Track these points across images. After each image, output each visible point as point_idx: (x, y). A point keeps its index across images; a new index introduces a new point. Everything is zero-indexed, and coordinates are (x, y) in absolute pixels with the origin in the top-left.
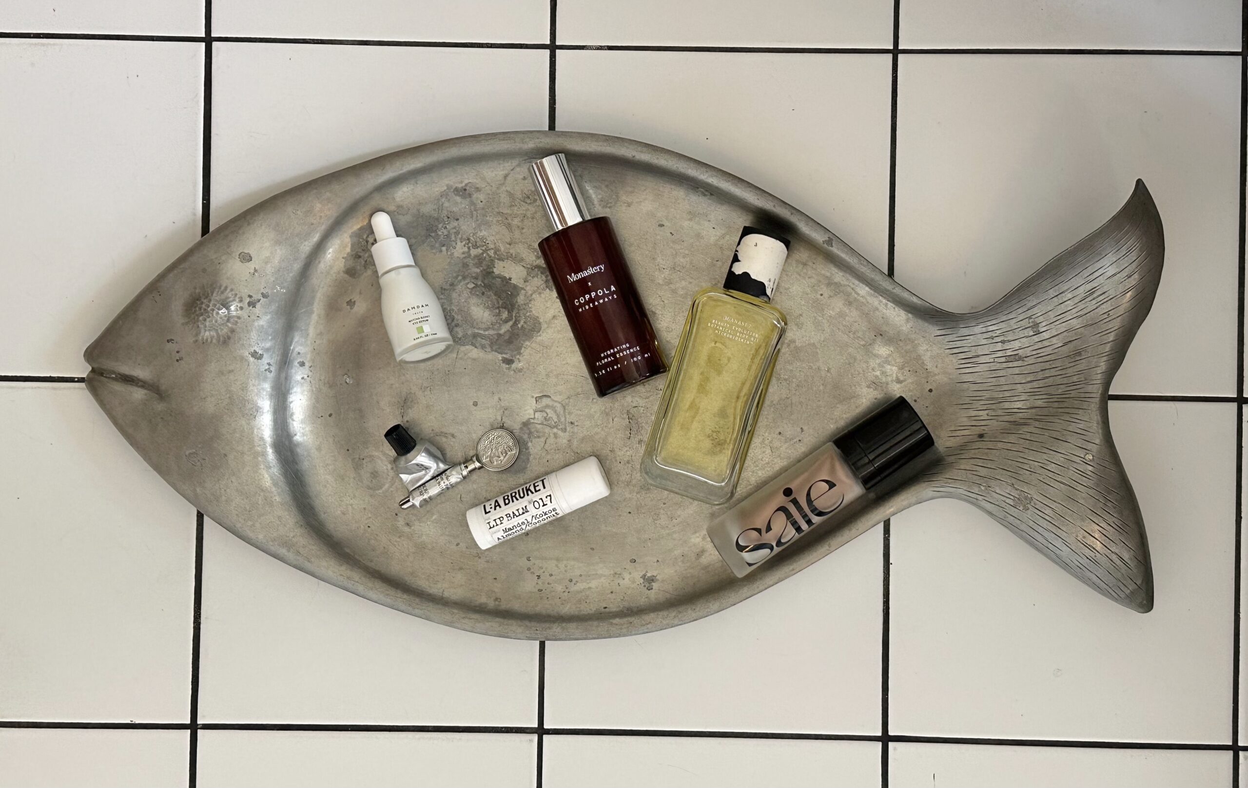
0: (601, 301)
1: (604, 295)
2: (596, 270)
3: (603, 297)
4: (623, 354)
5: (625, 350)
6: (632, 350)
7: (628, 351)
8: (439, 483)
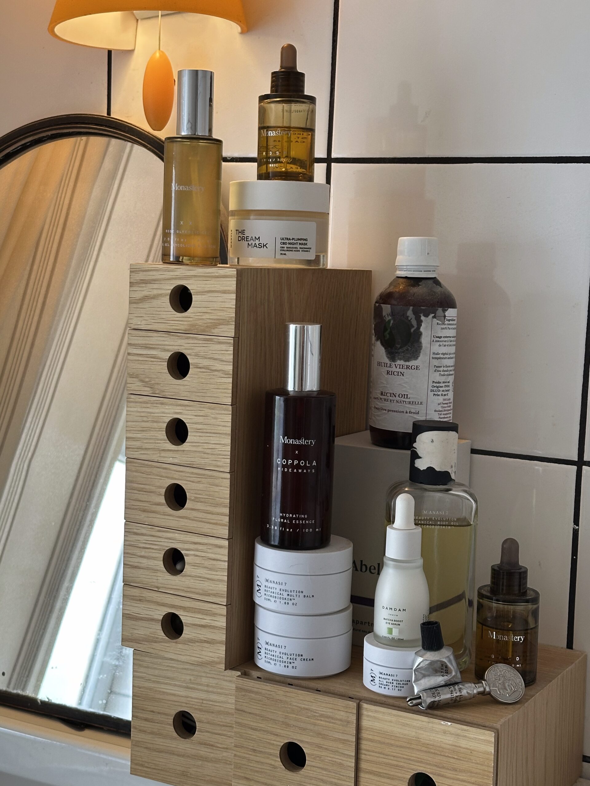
0: (300, 471)
1: (305, 467)
2: (307, 443)
3: (303, 468)
4: (299, 522)
5: (303, 519)
6: (307, 522)
7: (304, 521)
8: (452, 691)
